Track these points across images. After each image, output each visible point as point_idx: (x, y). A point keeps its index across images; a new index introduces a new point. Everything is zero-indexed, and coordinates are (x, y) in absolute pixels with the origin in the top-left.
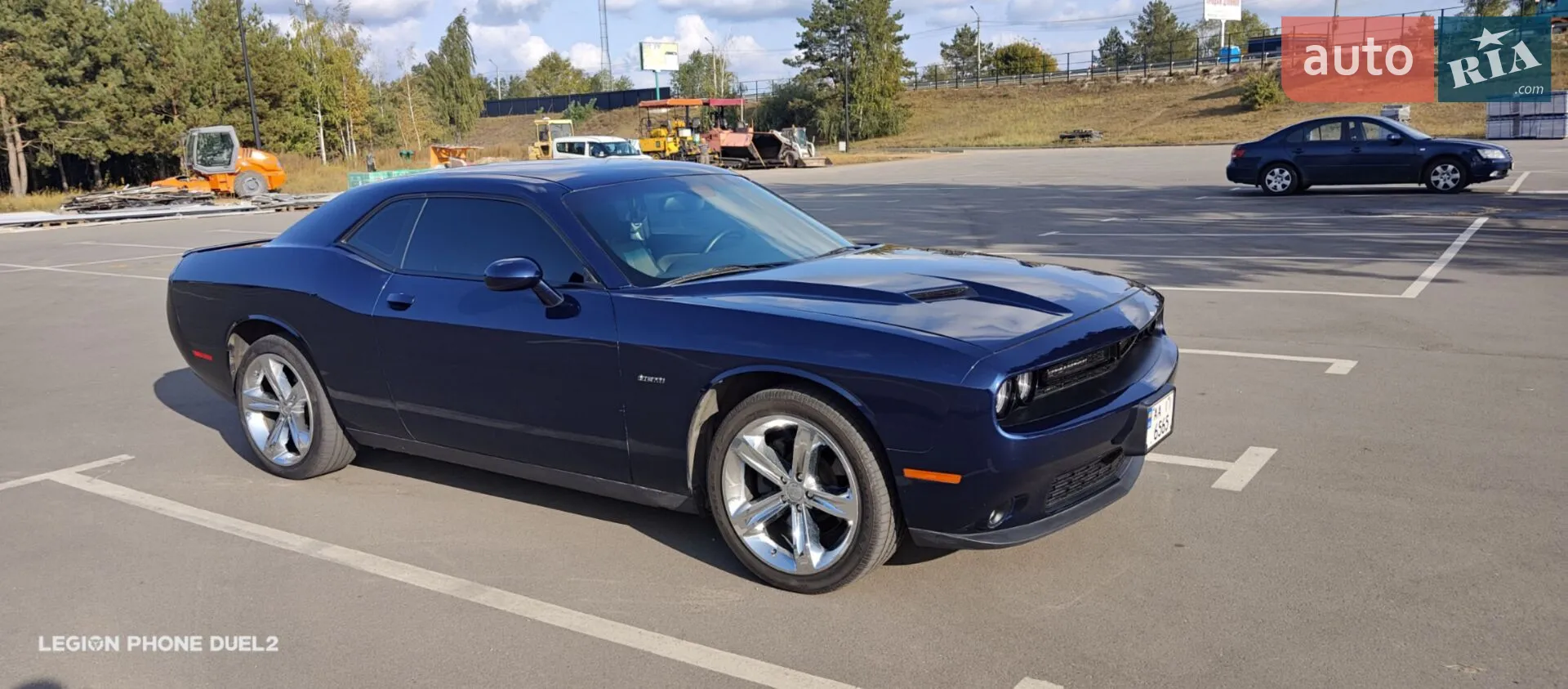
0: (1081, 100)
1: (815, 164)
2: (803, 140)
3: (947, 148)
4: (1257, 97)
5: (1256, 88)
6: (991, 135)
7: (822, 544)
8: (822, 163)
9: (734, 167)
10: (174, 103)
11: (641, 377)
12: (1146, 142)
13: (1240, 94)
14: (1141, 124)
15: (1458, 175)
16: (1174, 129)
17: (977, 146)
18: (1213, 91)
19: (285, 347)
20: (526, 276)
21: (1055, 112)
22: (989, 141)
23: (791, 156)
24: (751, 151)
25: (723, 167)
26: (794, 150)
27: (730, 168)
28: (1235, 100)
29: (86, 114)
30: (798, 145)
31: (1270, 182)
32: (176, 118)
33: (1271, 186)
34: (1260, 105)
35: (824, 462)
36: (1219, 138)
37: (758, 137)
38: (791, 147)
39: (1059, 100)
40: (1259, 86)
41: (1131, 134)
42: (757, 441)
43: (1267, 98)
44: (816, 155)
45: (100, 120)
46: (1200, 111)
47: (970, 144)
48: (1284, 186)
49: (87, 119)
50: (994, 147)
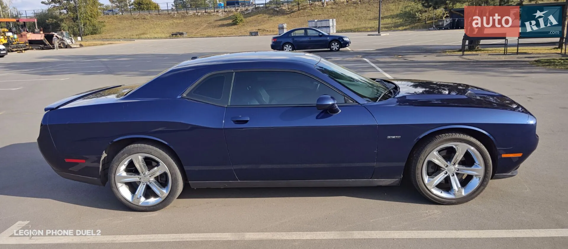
0: (175, 21)
1: (75, 47)
2: (68, 36)
3: (125, 39)
4: (237, 20)
5: (236, 17)
6: (143, 34)
8: (78, 46)
9: (36, 49)
13: (231, 19)
14: (200, 29)
15: (338, 46)
17: (138, 38)
18: (222, 18)
21: (166, 25)
22: (142, 36)
23: (64, 44)
24: (45, 42)
25: (31, 49)
26: (64, 41)
27: (35, 49)
28: (230, 21)
30: (66, 38)
31: (285, 49)
34: (238, 23)
36: (229, 34)
37: (46, 35)
38: (63, 39)
39: (166, 20)
43: (240, 21)
44: (75, 43)
46: (219, 25)
47: (135, 37)
50: (146, 38)
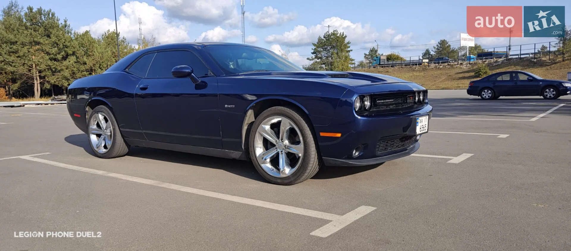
0: (415, 73)
4: (481, 73)
5: (480, 69)
7: (290, 166)
10: (93, 68)
11: (226, 106)
12: (439, 88)
13: (474, 72)
14: (437, 82)
15: (555, 93)
16: (449, 84)
18: (464, 71)
19: (105, 109)
20: (187, 71)
21: (405, 78)
28: (473, 74)
29: (62, 71)
31: (483, 95)
32: (93, 74)
33: (484, 96)
34: (482, 76)
35: (292, 136)
39: (407, 73)
40: (481, 69)
41: (433, 85)
42: (268, 127)
43: (484, 73)
45: (67, 73)
46: (459, 78)
48: (489, 96)
49: (62, 73)
